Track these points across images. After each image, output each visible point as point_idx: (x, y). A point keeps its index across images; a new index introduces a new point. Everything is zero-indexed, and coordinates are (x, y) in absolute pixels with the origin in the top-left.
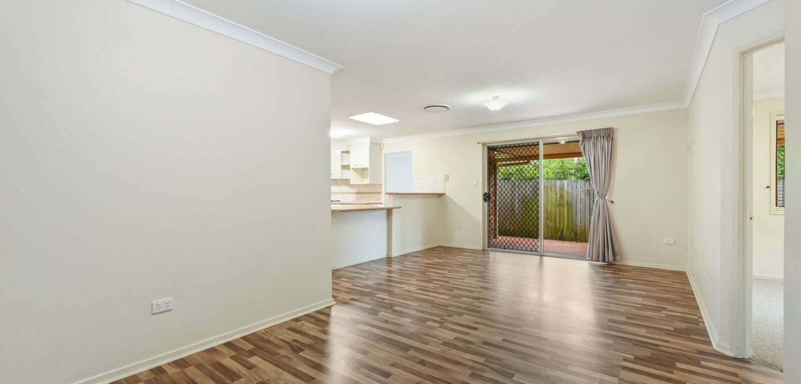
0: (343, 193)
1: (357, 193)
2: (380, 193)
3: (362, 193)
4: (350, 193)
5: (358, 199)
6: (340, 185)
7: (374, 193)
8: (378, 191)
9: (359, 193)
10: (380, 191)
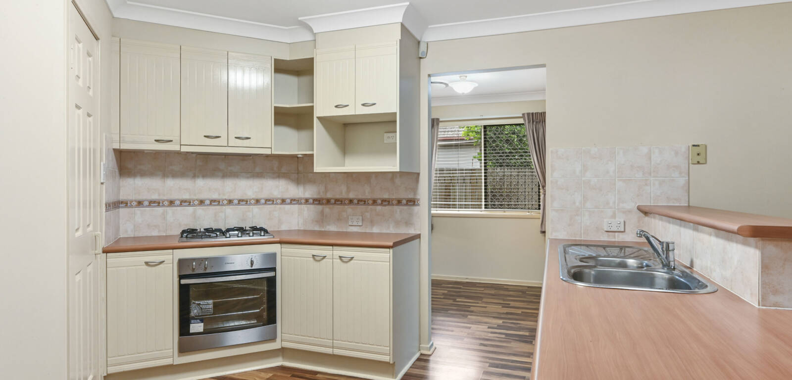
0: (269, 201)
1: (318, 201)
2: (412, 202)
3: (339, 201)
4: (294, 201)
5: (322, 219)
6: (259, 175)
7: (386, 202)
8: (404, 195)
9: (328, 201)
10: (411, 196)
